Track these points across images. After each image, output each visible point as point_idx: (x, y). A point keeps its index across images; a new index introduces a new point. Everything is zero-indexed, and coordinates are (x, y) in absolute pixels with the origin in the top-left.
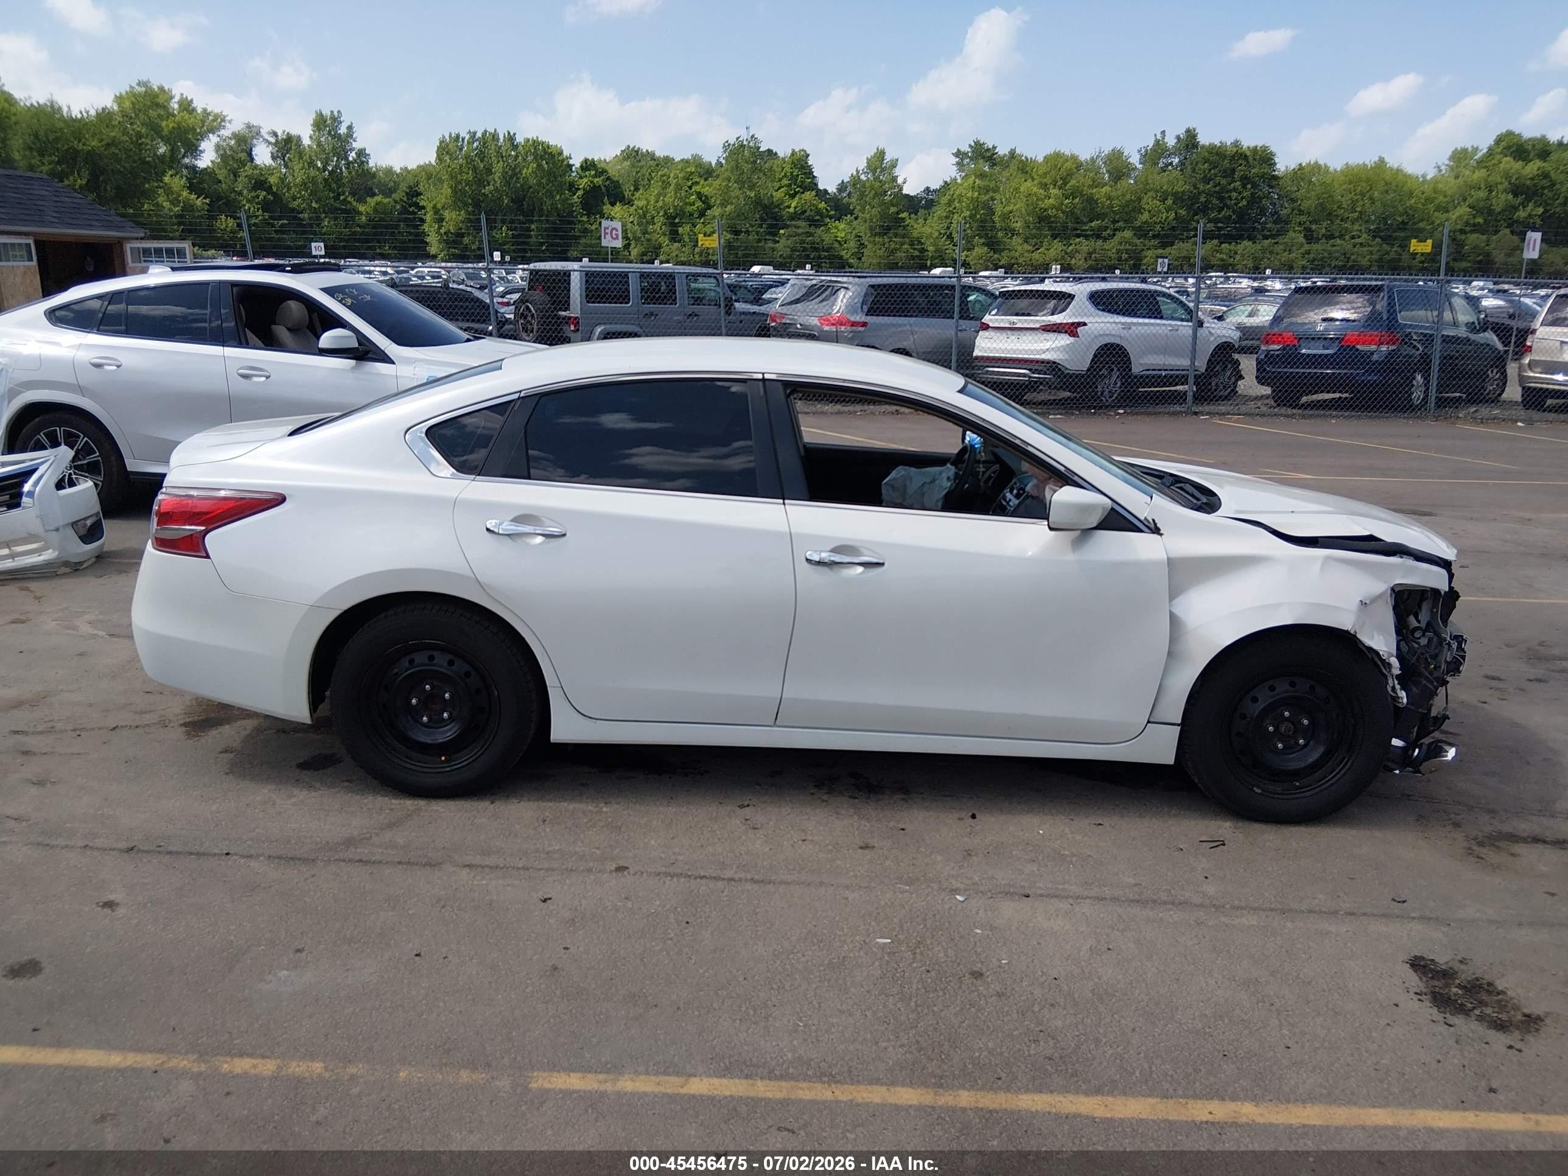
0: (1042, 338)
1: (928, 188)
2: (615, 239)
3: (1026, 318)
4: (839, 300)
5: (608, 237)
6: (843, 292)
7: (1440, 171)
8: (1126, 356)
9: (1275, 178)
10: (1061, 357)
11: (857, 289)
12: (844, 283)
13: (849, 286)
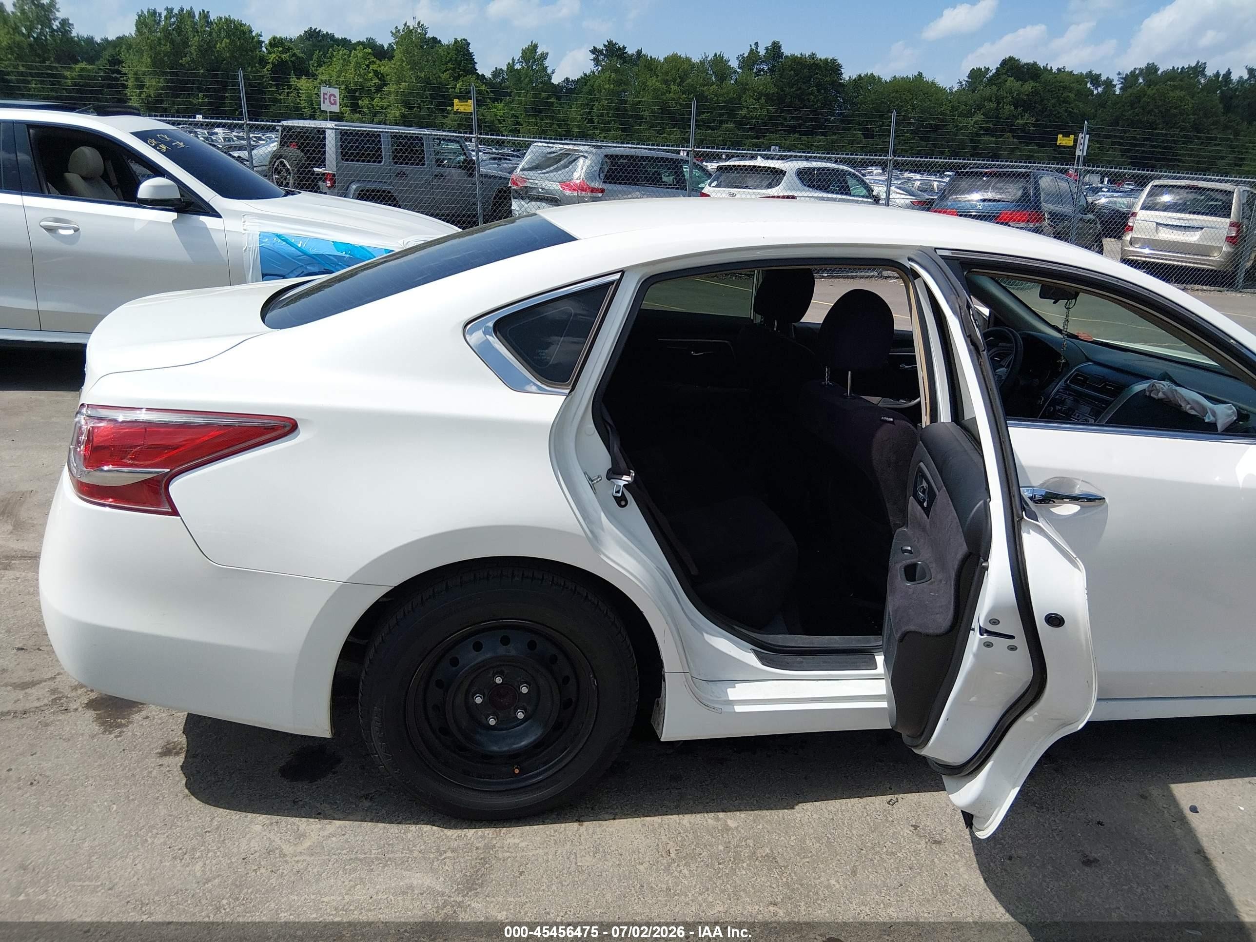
1: (567, 79)
2: (332, 104)
4: (579, 170)
5: (327, 102)
6: (581, 160)
7: (962, 85)
9: (842, 85)
11: (594, 158)
12: (581, 152)
13: (586, 155)
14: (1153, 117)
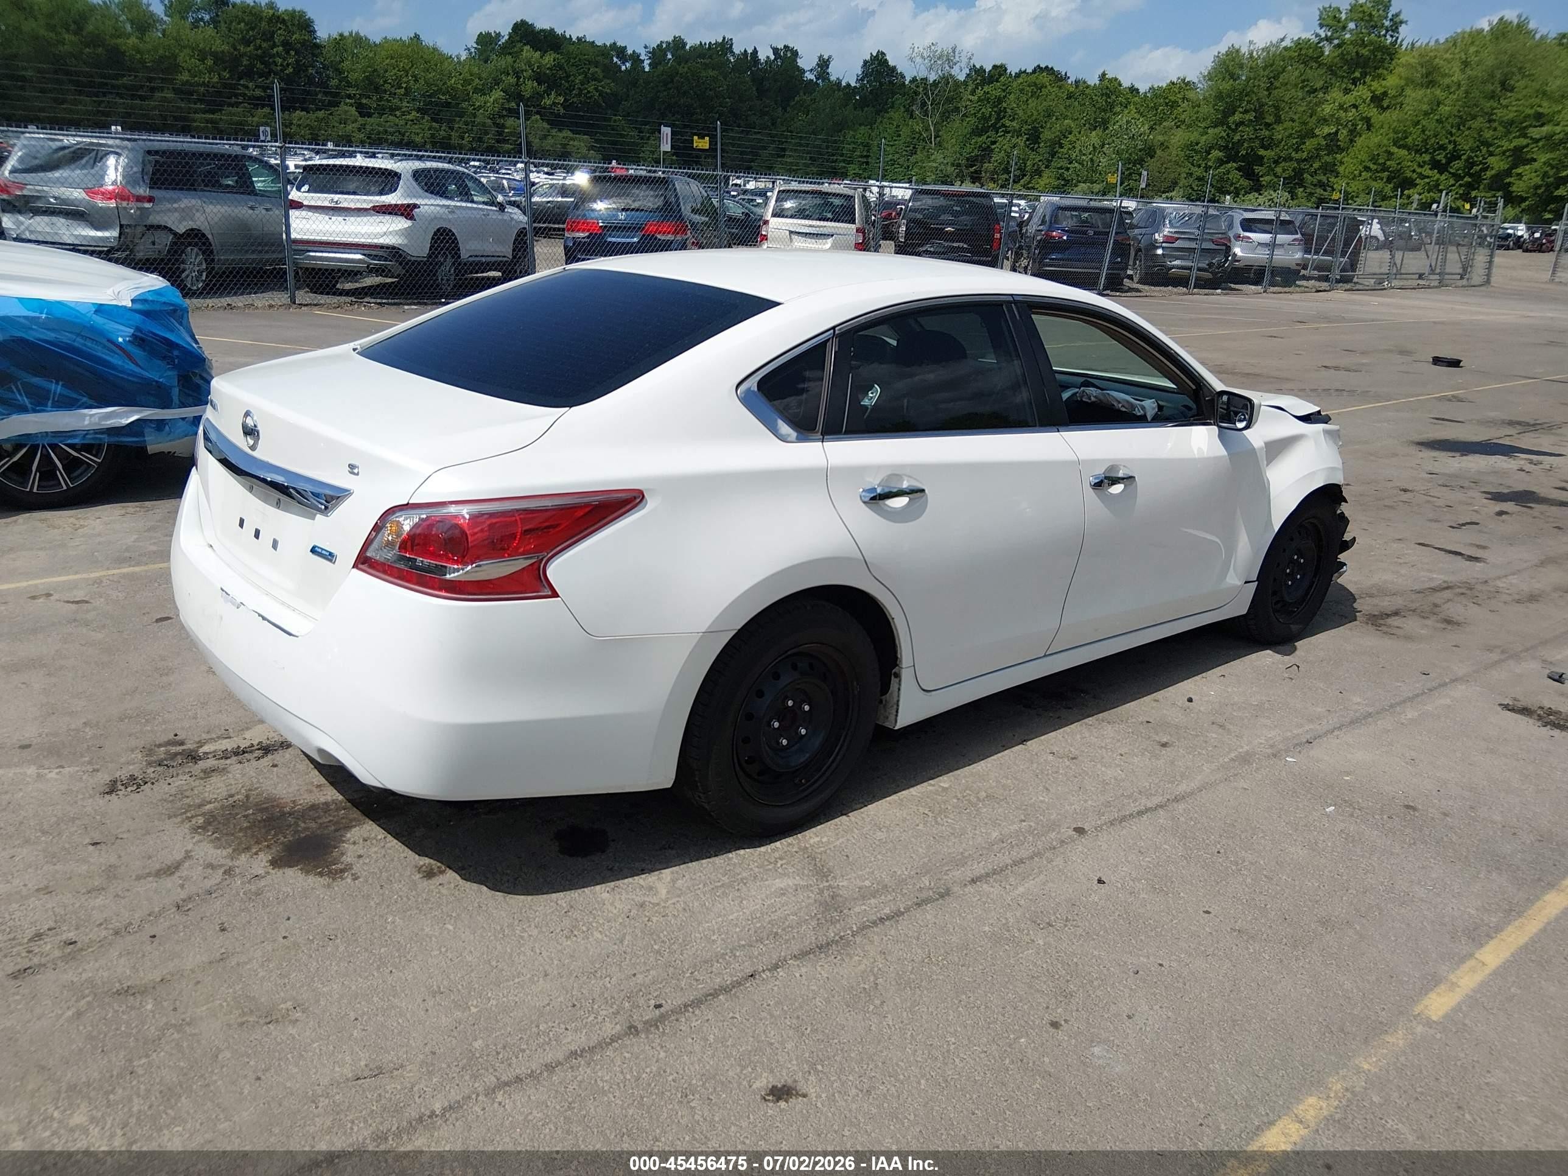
0: (378, 220)
3: (352, 197)
4: (111, 171)
6: (112, 158)
7: (470, 53)
8: (453, 242)
9: (318, 46)
10: (400, 241)
11: (131, 156)
12: (110, 146)
13: (118, 150)
14: (689, 100)
